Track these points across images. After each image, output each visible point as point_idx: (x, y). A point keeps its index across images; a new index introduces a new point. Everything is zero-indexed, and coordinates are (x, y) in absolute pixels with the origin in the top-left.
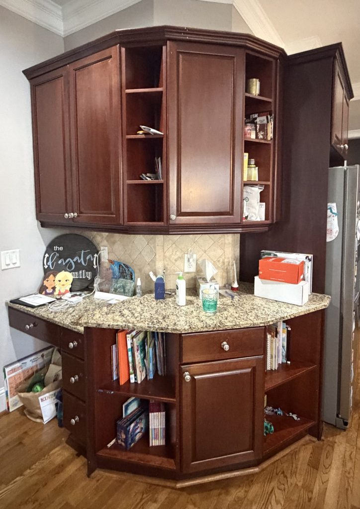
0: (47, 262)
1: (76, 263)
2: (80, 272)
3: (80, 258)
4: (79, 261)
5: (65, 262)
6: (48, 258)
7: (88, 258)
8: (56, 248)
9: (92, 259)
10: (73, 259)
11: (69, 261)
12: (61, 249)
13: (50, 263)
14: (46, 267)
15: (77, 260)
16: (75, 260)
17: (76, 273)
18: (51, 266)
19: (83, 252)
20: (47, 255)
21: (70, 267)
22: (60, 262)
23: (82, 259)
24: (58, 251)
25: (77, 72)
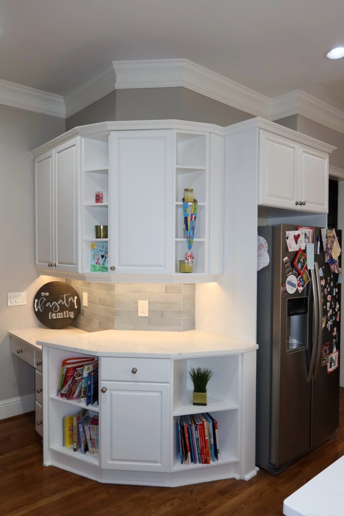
0: (37, 306)
1: (60, 305)
2: (65, 312)
3: (63, 300)
4: (63, 304)
5: (51, 304)
6: (37, 303)
7: (69, 300)
8: (43, 294)
9: (73, 301)
10: (57, 302)
11: (55, 304)
12: (47, 294)
13: (39, 307)
14: (37, 310)
15: (61, 303)
16: (59, 303)
17: (61, 313)
18: (40, 310)
19: (65, 295)
20: (36, 301)
21: (56, 308)
22: (47, 305)
23: (65, 301)
24: (45, 296)
25: (59, 154)
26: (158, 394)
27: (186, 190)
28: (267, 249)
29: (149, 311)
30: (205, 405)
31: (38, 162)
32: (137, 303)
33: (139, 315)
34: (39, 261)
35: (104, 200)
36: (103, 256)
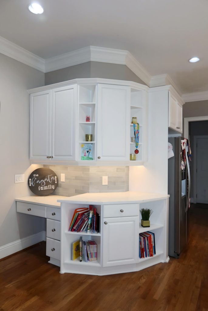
1: (46, 182)
2: (49, 186)
3: (48, 179)
4: (47, 181)
5: (40, 181)
6: (31, 181)
7: (52, 179)
8: (34, 175)
9: (54, 179)
10: (44, 180)
11: (42, 181)
12: (37, 175)
13: (32, 183)
14: (30, 185)
15: (46, 180)
16: (45, 180)
17: (47, 187)
18: (33, 185)
19: (49, 176)
20: (30, 179)
21: (43, 184)
22: (37, 182)
23: (49, 180)
24: (36, 177)
25: (56, 93)
26: (132, 222)
27: (133, 118)
28: (172, 149)
29: (108, 182)
30: (149, 226)
31: (33, 97)
32: (102, 178)
33: (103, 184)
34: (33, 156)
35: (90, 120)
36: (88, 152)
